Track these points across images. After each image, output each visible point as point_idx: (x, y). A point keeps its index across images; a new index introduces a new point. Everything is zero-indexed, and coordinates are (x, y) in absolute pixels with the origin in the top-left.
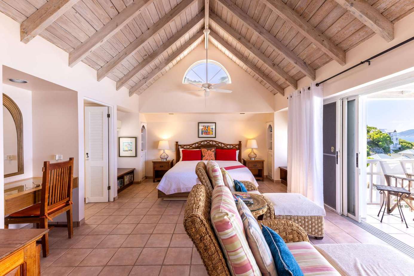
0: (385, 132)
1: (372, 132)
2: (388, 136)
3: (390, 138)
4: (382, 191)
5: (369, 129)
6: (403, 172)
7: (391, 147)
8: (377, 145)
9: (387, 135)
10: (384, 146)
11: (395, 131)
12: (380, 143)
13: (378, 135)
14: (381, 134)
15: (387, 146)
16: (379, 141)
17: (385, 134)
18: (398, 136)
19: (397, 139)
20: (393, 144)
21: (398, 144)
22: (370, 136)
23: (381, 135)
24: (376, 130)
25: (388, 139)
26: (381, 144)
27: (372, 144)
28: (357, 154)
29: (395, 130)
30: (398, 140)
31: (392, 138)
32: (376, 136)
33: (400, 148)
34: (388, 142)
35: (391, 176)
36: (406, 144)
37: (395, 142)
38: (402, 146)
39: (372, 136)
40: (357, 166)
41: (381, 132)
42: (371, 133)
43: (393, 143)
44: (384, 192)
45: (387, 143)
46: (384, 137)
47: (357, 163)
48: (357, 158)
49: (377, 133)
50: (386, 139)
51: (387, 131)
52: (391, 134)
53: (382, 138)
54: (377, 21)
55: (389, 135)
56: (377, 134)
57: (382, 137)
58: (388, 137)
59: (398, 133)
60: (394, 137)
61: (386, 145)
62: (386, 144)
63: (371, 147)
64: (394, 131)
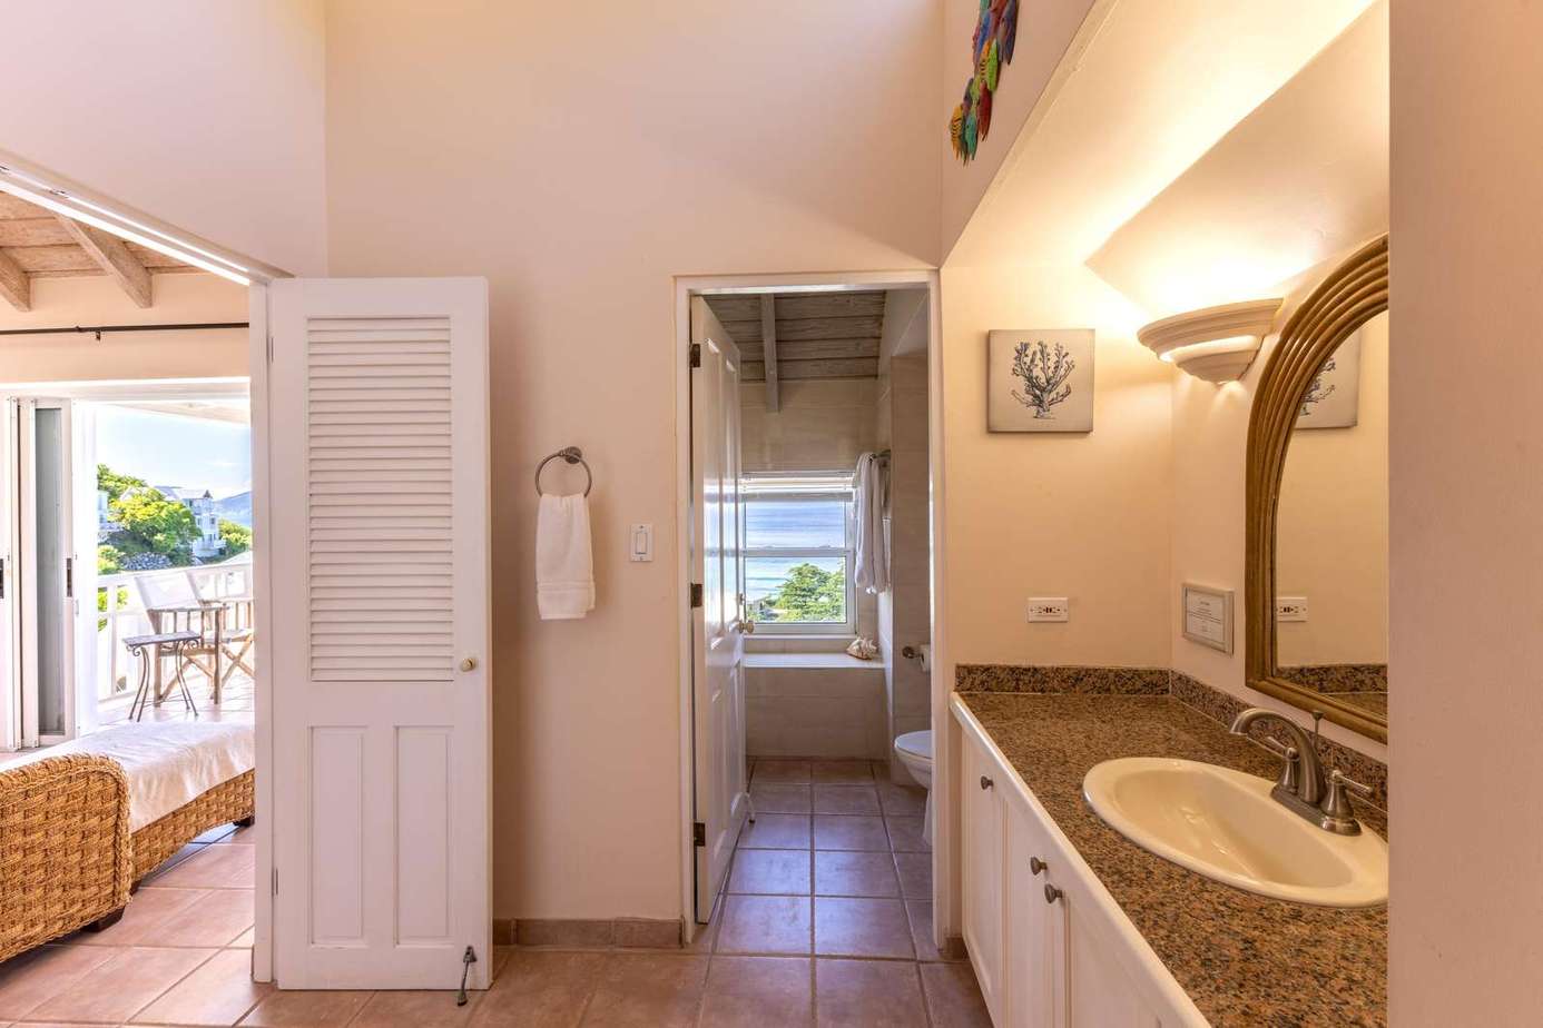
0: (175, 496)
1: (130, 497)
2: (184, 510)
3: (192, 520)
4: (139, 649)
5: (119, 484)
6: (193, 597)
7: (196, 546)
8: (148, 544)
9: (181, 506)
10: (172, 547)
11: (207, 495)
12: (159, 537)
13: (152, 509)
14: (162, 504)
15: (182, 546)
16: (154, 531)
17: (177, 506)
18: (218, 510)
19: (213, 521)
20: (200, 539)
21: (217, 537)
22: (123, 512)
23: (162, 508)
24: (145, 490)
25: (184, 520)
26: (160, 542)
27: (127, 544)
28: (69, 561)
29: (207, 492)
30: (217, 523)
31: (197, 517)
32: (144, 510)
33: (222, 552)
34: (187, 533)
35: (164, 611)
36: (239, 535)
37: (207, 531)
38: (229, 542)
39: (128, 512)
40: (70, 593)
41: (160, 498)
42: (125, 500)
43: (201, 535)
44: (144, 651)
45: (180, 536)
46: (170, 515)
47: (69, 587)
48: (69, 572)
49: (146, 500)
50: (179, 523)
51: (182, 496)
52: (195, 504)
53: (164, 520)
54: (114, 256)
55: (188, 508)
56: (146, 505)
57: (163, 514)
58: (187, 514)
59: (218, 502)
60: (205, 515)
61: (177, 544)
62: (179, 540)
63: (123, 553)
64: (204, 493)
